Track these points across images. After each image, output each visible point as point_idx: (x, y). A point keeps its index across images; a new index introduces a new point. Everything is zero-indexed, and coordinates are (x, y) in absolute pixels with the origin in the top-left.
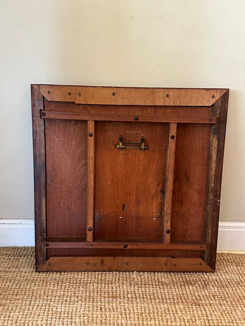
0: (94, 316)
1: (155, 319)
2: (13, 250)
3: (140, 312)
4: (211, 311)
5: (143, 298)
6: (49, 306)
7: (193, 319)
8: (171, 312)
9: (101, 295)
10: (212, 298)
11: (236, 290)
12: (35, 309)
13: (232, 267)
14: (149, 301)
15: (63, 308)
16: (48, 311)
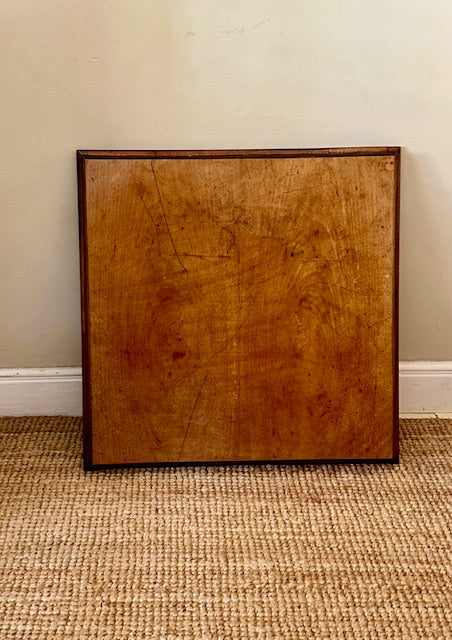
0: (145, 521)
1: (243, 524)
3: (219, 513)
4: (339, 512)
5: (227, 493)
6: (72, 509)
7: (307, 523)
8: (271, 514)
9: (156, 490)
10: (343, 491)
14: (237, 497)
15: (94, 510)
16: (71, 516)
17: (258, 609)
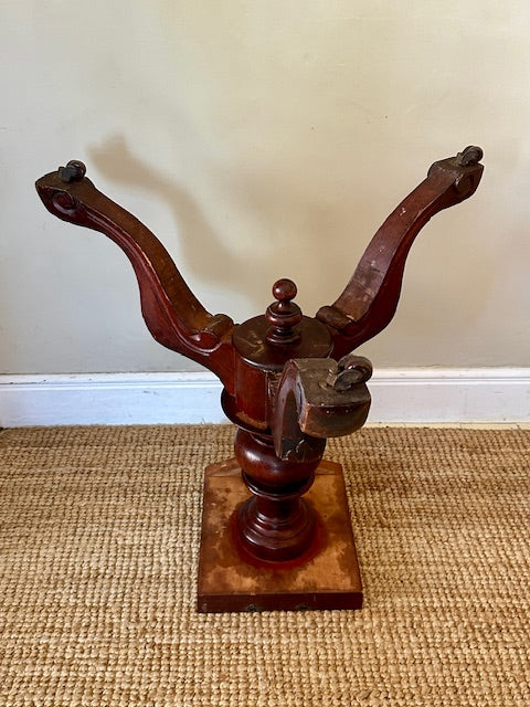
2: (35, 434)
4: (410, 538)
7: (375, 551)
10: (415, 514)
11: (463, 499)
12: (84, 541)
13: (460, 454)
17: (321, 651)
